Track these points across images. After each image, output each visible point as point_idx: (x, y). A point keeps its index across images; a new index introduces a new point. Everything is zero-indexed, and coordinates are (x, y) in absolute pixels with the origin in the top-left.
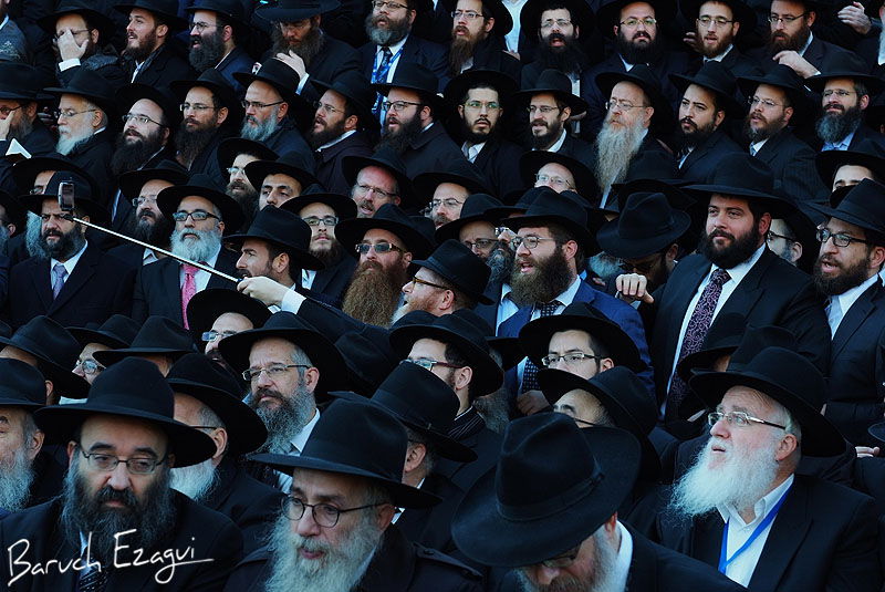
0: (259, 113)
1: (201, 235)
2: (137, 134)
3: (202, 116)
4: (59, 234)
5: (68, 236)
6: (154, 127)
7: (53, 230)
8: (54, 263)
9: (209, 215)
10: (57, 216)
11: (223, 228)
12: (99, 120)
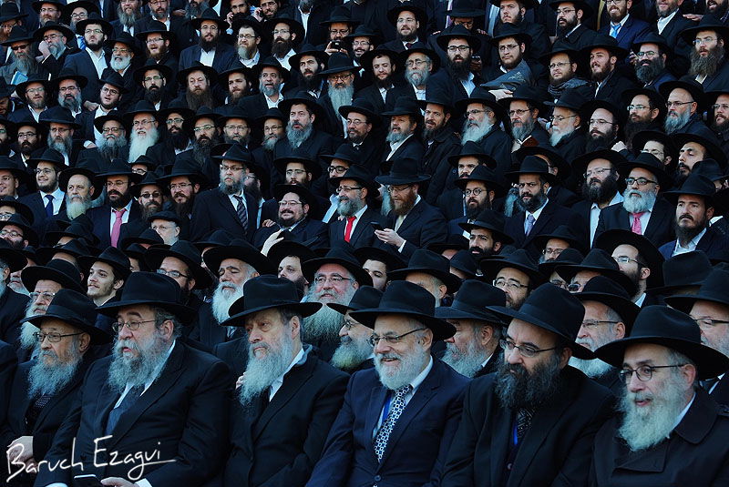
0: (678, 109)
1: (643, 195)
2: (599, 132)
3: (642, 113)
4: (531, 195)
5: (536, 196)
6: (609, 126)
7: (527, 193)
8: (527, 213)
9: (648, 181)
10: (529, 184)
11: (658, 188)
12: (578, 122)
